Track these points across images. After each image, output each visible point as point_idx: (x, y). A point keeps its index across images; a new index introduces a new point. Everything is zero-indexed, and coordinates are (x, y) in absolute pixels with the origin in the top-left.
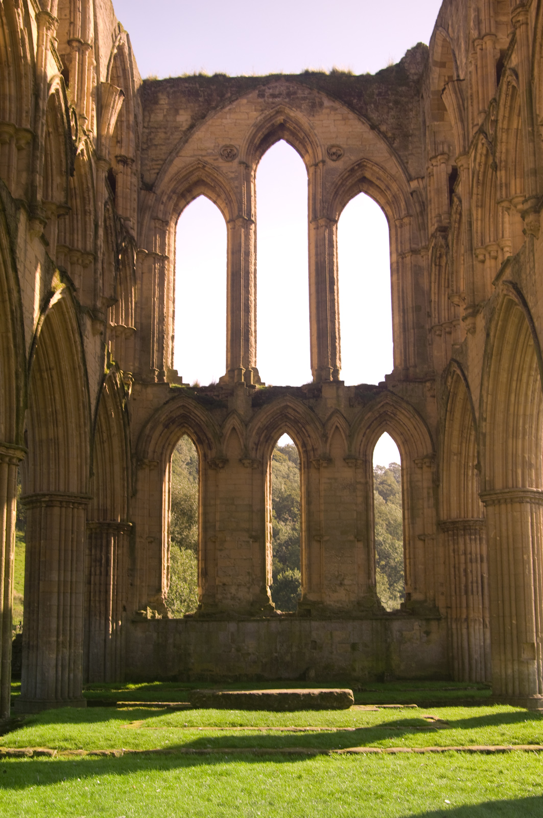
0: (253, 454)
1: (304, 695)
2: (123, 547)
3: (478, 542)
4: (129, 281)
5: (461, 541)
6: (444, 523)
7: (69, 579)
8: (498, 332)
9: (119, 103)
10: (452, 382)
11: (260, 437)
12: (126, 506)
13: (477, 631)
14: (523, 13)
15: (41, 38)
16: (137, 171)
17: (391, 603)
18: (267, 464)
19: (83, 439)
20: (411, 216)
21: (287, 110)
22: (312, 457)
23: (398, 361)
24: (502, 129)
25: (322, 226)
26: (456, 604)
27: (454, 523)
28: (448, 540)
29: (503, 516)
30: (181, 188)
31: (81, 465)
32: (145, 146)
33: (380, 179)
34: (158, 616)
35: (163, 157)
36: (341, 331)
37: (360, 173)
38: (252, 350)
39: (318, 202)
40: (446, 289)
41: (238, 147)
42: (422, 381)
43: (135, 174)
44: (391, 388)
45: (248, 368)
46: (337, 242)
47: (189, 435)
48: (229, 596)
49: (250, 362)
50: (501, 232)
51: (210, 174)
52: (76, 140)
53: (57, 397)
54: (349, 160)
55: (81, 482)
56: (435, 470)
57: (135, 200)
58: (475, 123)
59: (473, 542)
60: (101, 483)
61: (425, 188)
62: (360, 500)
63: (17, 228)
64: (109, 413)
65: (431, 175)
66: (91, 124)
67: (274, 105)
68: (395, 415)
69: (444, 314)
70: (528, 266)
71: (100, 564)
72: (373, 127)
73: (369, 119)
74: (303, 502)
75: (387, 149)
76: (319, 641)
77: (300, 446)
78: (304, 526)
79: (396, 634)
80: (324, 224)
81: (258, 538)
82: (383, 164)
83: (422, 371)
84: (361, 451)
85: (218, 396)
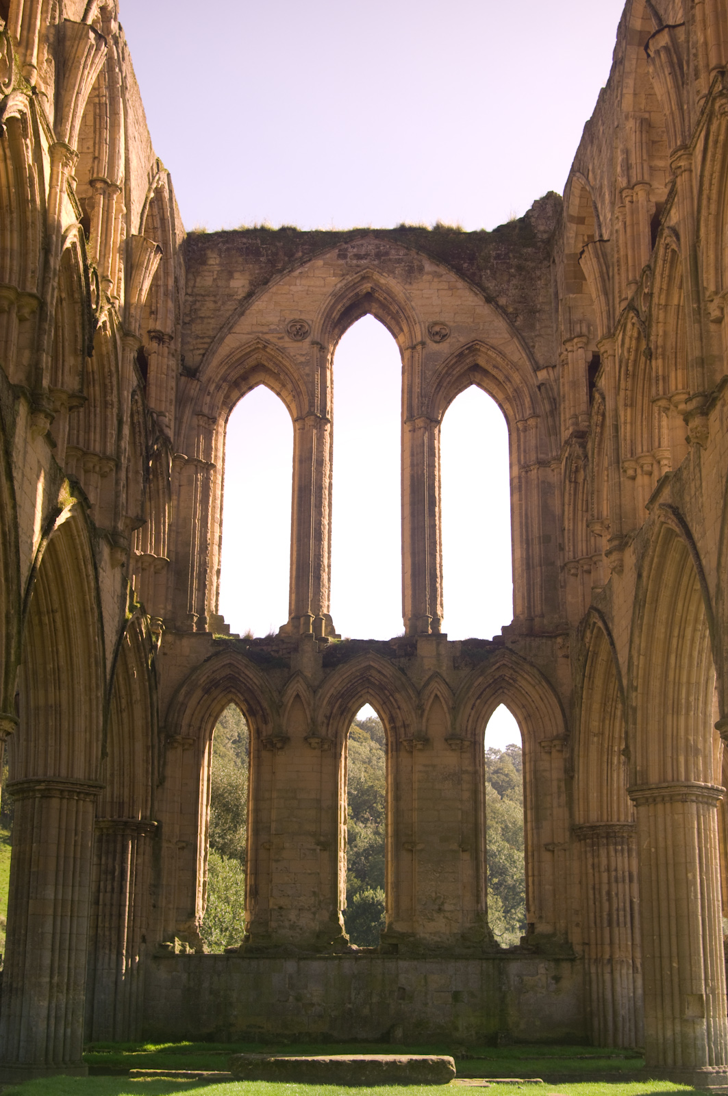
0: (323, 731)
1: (387, 1063)
2: (144, 854)
3: (626, 855)
4: (161, 495)
5: (603, 852)
6: (580, 828)
7: (70, 898)
8: (653, 572)
9: (155, 263)
10: (591, 638)
11: (333, 708)
12: (149, 798)
13: (624, 978)
14: (685, 156)
15: (55, 176)
16: (176, 350)
17: (507, 936)
18: (341, 744)
19: (94, 707)
20: (538, 416)
21: (376, 276)
22: (403, 736)
23: (519, 609)
24: (659, 305)
25: (420, 428)
26: (596, 939)
27: (593, 828)
28: (586, 852)
29: (660, 820)
30: (234, 375)
31: (90, 742)
32: (187, 319)
33: (497, 368)
34: (189, 950)
35: (211, 333)
36: (443, 568)
37: (471, 359)
38: (324, 591)
39: (415, 396)
40: (584, 514)
41: (310, 322)
42: (552, 636)
43: (173, 356)
44: (509, 645)
45: (319, 615)
46: (439, 450)
47: (237, 704)
48: (287, 924)
49: (321, 607)
50: (657, 440)
51: (273, 357)
52: (96, 309)
53: (61, 648)
54: (457, 341)
55: (90, 765)
56: (568, 755)
57: (172, 389)
58: (623, 296)
59: (619, 855)
60: (116, 767)
61: (557, 380)
62: (466, 795)
63: (14, 424)
64: (130, 672)
65: (564, 363)
66: (117, 289)
67: (359, 269)
68: (515, 681)
69: (581, 547)
70: (693, 485)
71: (112, 877)
72: (489, 300)
73: (484, 289)
74: (389, 797)
75: (507, 329)
76: (408, 989)
77: (387, 721)
78: (390, 829)
79: (513, 980)
80: (423, 425)
81: (328, 846)
82: (501, 348)
83: (552, 623)
84: (469, 729)
85: (277, 652)
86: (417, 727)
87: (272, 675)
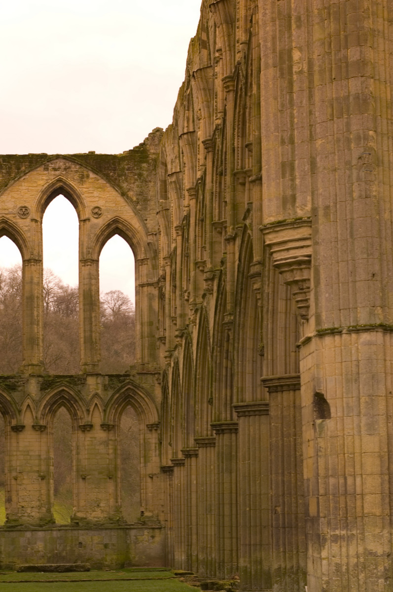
0: (41, 422)
6: (164, 467)
11: (46, 410)
20: (148, 258)
21: (64, 180)
22: (80, 423)
28: (167, 478)
37: (115, 225)
38: (40, 348)
41: (30, 207)
42: (153, 374)
44: (132, 378)
51: (11, 226)
54: (107, 217)
56: (159, 432)
67: (55, 176)
68: (135, 395)
72: (123, 194)
73: (121, 188)
74: (74, 452)
75: (133, 210)
76: (83, 543)
77: (72, 415)
78: (74, 468)
79: (133, 538)
80: (89, 264)
81: (45, 477)
82: (129, 221)
83: (153, 367)
84: (112, 419)
85: (18, 383)
86: (86, 419)
87: (16, 395)
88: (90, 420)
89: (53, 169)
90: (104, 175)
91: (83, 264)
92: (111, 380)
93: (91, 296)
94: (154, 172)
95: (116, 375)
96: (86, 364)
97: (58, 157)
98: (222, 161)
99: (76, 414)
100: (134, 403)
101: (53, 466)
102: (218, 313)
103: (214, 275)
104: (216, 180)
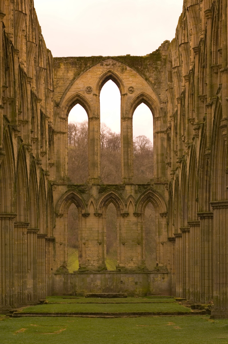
0: (99, 211)
6: (170, 238)
11: (102, 205)
12: (52, 231)
26: (174, 268)
28: (171, 244)
35: (63, 91)
37: (141, 98)
41: (93, 87)
44: (151, 186)
47: (75, 204)
51: (82, 98)
54: (137, 93)
56: (167, 218)
67: (107, 69)
68: (153, 196)
72: (146, 79)
73: (145, 76)
74: (118, 229)
75: (152, 89)
76: (123, 281)
77: (117, 207)
78: (118, 238)
79: (152, 279)
80: (127, 120)
81: (101, 243)
82: (150, 95)
83: (164, 180)
84: (140, 210)
85: (86, 189)
86: (125, 210)
87: (85, 196)
88: (127, 211)
89: (106, 65)
90: (136, 68)
91: (123, 120)
92: (140, 187)
93: (128, 139)
94: (164, 66)
95: (142, 184)
96: (125, 178)
97: (109, 58)
98: (204, 60)
99: (119, 207)
100: (153, 201)
101: (106, 237)
102: (201, 149)
103: (199, 127)
104: (201, 71)
